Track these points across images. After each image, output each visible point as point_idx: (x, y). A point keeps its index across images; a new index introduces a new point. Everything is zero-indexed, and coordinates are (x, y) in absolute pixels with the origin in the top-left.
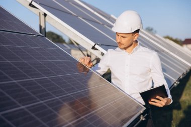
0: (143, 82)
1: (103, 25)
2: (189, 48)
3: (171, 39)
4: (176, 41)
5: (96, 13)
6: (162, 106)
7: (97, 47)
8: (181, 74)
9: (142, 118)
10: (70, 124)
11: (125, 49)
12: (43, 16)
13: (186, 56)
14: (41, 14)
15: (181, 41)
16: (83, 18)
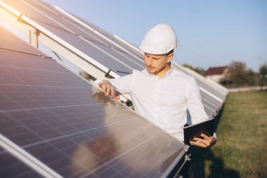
0: (177, 114)
1: (109, 47)
2: (214, 80)
3: (191, 68)
4: (197, 71)
5: (96, 32)
6: (205, 146)
7: (112, 74)
8: (214, 111)
9: (187, 158)
10: (91, 172)
11: (156, 73)
12: (35, 36)
13: (213, 90)
14: (32, 32)
15: (203, 71)
16: (85, 38)
